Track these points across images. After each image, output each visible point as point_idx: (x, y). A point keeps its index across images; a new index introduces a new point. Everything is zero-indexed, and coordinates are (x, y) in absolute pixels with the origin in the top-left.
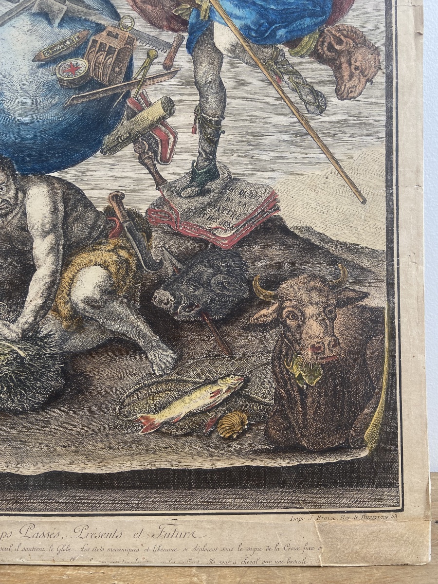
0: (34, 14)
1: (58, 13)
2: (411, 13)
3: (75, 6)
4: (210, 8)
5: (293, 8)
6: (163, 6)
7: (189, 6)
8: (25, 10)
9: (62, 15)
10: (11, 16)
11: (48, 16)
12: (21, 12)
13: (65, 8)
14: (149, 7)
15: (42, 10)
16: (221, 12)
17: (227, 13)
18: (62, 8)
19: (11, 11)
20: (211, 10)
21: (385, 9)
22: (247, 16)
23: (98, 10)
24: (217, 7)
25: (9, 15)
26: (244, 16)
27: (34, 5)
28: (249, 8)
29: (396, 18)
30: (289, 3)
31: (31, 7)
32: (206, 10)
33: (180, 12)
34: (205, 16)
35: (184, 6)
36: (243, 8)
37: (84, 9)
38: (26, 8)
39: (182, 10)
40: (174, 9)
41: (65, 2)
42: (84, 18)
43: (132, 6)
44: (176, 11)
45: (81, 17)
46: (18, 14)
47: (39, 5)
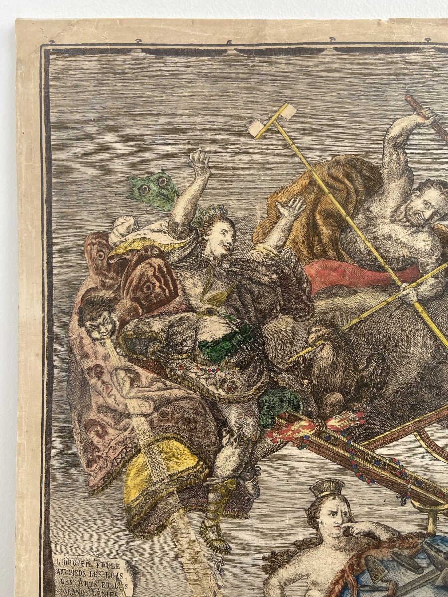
0: (438, 587)
8: (429, 582)
10: (414, 587)
12: (425, 583)
15: (446, 583)
19: (414, 582)
25: (412, 586)
27: (438, 578)
31: (435, 580)
38: (429, 580)
46: (422, 586)
47: (444, 578)
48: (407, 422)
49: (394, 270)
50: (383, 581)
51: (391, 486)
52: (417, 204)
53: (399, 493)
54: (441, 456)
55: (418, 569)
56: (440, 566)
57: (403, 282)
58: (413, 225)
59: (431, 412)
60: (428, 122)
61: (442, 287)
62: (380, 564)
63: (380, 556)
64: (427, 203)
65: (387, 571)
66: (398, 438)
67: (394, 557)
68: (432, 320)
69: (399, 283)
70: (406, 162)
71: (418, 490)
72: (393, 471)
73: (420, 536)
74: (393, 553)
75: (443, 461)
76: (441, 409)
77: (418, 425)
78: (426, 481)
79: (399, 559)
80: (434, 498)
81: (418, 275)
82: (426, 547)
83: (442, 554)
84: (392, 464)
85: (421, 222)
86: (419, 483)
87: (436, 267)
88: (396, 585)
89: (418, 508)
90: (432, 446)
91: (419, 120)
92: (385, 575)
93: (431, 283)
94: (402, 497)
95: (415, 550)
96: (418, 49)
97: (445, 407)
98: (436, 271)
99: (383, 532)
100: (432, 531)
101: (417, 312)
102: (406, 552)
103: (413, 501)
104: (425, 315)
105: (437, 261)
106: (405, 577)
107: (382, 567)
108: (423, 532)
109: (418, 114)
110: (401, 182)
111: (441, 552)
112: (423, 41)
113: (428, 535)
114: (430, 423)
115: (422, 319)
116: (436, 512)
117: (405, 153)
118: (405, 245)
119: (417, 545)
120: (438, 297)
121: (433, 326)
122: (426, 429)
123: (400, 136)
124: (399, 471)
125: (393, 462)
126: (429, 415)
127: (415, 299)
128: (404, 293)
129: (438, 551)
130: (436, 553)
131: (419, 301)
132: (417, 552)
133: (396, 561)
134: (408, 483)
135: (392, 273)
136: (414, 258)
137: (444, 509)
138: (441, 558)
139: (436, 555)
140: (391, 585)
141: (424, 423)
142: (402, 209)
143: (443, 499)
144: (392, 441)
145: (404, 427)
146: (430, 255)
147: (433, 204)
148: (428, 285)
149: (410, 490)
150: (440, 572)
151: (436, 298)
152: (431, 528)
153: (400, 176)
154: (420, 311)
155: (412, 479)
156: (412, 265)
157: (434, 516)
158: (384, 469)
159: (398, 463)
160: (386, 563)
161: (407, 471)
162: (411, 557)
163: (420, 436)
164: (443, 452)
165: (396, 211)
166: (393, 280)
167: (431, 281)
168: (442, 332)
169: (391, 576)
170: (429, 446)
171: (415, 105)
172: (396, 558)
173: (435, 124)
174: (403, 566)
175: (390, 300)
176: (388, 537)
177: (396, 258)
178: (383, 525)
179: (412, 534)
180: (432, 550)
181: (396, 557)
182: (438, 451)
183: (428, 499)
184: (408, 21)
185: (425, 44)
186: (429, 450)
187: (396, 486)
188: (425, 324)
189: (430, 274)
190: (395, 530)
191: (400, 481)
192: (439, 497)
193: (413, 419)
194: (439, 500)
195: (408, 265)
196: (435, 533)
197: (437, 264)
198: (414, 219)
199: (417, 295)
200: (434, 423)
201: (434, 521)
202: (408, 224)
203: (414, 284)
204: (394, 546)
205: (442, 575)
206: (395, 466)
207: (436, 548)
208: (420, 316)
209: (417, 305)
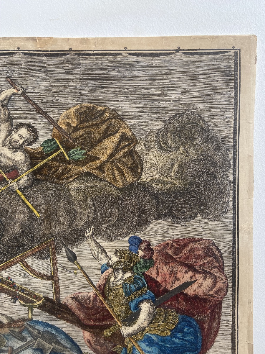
0: (34, 350)
1: (48, 350)
2: (246, 347)
3: (57, 346)
4: (133, 347)
5: (179, 346)
6: (107, 347)
7: (121, 346)
8: (30, 346)
9: (50, 351)
10: (22, 349)
11: (42, 351)
12: (27, 347)
13: (52, 347)
14: (99, 347)
15: (39, 347)
16: (139, 350)
17: (142, 349)
18: (50, 347)
19: (22, 347)
20: (133, 348)
21: (231, 346)
22: (153, 351)
23: (70, 349)
24: (136, 346)
25: (21, 349)
26: (152, 351)
27: (34, 344)
28: (155, 346)
29: (238, 351)
30: (177, 343)
31: (33, 345)
32: (131, 348)
33: (116, 350)
34: (130, 352)
35: (118, 346)
36: (151, 346)
37: (62, 348)
38: (30, 345)
39: (117, 348)
40: (112, 348)
41: (52, 344)
42: (62, 353)
43: (89, 347)
44: (114, 349)
45: (60, 353)
46: (26, 349)
47: (38, 344)
48: (15, 257)
49: (5, 173)
50: (5, 347)
51: (8, 292)
52: (15, 136)
53: (13, 297)
54: (34, 275)
55: (23, 339)
56: (35, 338)
57: (10, 179)
58: (13, 148)
59: (28, 250)
60: (19, 92)
61: (31, 181)
62: (4, 337)
63: (3, 332)
64: (20, 136)
65: (7, 341)
66: (11, 266)
67: (11, 333)
68: (27, 199)
69: (8, 180)
70: (9, 114)
71: (23, 294)
72: (9, 284)
73: (25, 320)
74: (10, 330)
75: (35, 278)
76: (34, 248)
77: (22, 258)
78: (26, 289)
79: (13, 333)
80: (31, 299)
81: (18, 175)
82: (28, 327)
83: (36, 330)
84: (8, 280)
85: (18, 146)
86: (23, 290)
87: (28, 170)
88: (12, 348)
89: (23, 305)
90: (29, 269)
91: (15, 91)
92: (6, 343)
93: (25, 179)
94: (14, 299)
95: (22, 328)
96: (14, 53)
97: (36, 247)
98: (27, 173)
99: (4, 319)
100: (30, 318)
101: (18, 195)
102: (17, 330)
103: (20, 301)
104: (23, 197)
105: (27, 167)
106: (17, 344)
107: (5, 338)
108: (26, 318)
109: (14, 88)
110: (7, 124)
111: (36, 329)
112: (16, 49)
113: (28, 320)
114: (28, 257)
115: (21, 199)
116: (32, 307)
117: (8, 109)
118: (10, 159)
119: (23, 326)
120: (29, 187)
121: (28, 203)
122: (26, 260)
123: (5, 100)
124: (12, 284)
125: (9, 279)
126: (27, 252)
127: (17, 188)
128: (11, 185)
129: (34, 329)
130: (33, 330)
131: (19, 189)
132: (23, 329)
133: (12, 335)
134: (17, 290)
135: (3, 173)
136: (15, 166)
137: (37, 305)
138: (36, 332)
139: (33, 331)
140: (9, 349)
141: (25, 256)
142: (8, 139)
143: (36, 299)
144: (7, 268)
145: (14, 259)
146: (24, 164)
147: (24, 136)
148: (24, 180)
149: (18, 295)
150: (35, 341)
151: (28, 187)
152: (30, 316)
153: (7, 121)
154: (20, 195)
155: (19, 288)
156: (14, 169)
157: (32, 309)
158: (4, 283)
159: (11, 280)
160: (6, 336)
161: (16, 284)
162: (20, 333)
163: (23, 264)
164: (35, 272)
165: (5, 140)
166: (4, 178)
167: (25, 178)
168: (33, 206)
169: (10, 343)
170: (28, 269)
171: (12, 83)
172: (12, 334)
173: (23, 94)
174: (16, 338)
175: (3, 189)
176: (7, 321)
177: (6, 166)
178: (4, 315)
179: (20, 319)
180: (31, 328)
181: (12, 332)
182: (33, 272)
183: (28, 299)
184: (8, 39)
185: (17, 51)
186: (28, 271)
187: (11, 293)
188: (23, 201)
189: (24, 174)
190: (11, 318)
191: (12, 290)
192: (33, 298)
193: (19, 255)
194: (34, 300)
195: (12, 170)
196: (32, 319)
197: (28, 168)
198: (14, 145)
199: (18, 186)
200: (30, 256)
201: (31, 312)
202: (11, 147)
203: (16, 180)
204: (11, 327)
205: (36, 342)
206: (10, 281)
207: (33, 327)
208: (20, 198)
209: (18, 192)
